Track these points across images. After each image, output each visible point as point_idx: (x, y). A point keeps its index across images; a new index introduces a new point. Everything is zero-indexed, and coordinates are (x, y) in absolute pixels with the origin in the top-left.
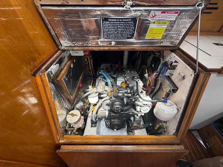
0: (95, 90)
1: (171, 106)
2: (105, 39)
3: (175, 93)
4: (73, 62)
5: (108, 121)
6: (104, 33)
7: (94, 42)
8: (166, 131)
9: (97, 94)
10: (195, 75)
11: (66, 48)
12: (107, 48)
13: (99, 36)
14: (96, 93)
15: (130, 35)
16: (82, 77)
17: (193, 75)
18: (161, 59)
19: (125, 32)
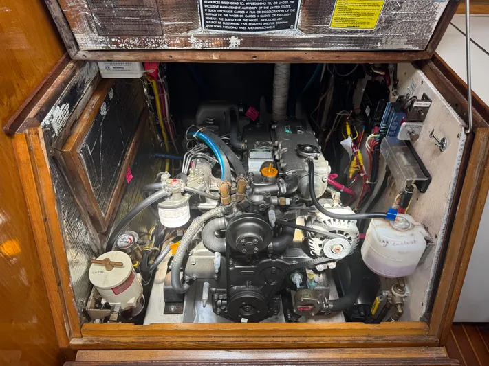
0: (179, 185)
1: (406, 229)
2: (210, 28)
3: (424, 192)
4: (107, 100)
5: (220, 293)
6: (208, 12)
7: (175, 37)
8: (400, 315)
9: (187, 196)
10: (467, 134)
11: (90, 56)
12: (215, 57)
13: (192, 20)
14: (183, 194)
15: (284, 19)
16: (133, 150)
17: (464, 137)
18: (391, 88)
19: (269, 9)
